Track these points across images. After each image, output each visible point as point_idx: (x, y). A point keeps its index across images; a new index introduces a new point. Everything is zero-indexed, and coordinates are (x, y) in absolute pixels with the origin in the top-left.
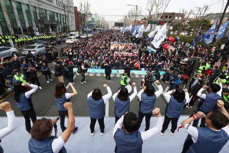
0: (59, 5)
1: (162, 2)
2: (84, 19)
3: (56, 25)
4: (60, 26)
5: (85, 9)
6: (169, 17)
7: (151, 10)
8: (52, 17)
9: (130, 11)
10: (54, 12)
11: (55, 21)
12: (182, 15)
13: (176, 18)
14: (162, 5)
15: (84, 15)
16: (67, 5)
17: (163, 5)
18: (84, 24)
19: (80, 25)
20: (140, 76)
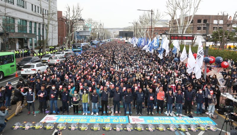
0: (35, 11)
1: (189, 4)
2: (72, 27)
3: (27, 39)
4: (34, 39)
5: (74, 15)
6: (204, 20)
7: (174, 15)
8: (22, 28)
9: (142, 16)
10: (26, 21)
11: (27, 34)
12: (223, 17)
13: (215, 22)
14: (188, 7)
15: (72, 22)
16: (48, 9)
17: (190, 8)
18: (72, 37)
19: (66, 38)
20: (166, 129)
